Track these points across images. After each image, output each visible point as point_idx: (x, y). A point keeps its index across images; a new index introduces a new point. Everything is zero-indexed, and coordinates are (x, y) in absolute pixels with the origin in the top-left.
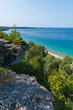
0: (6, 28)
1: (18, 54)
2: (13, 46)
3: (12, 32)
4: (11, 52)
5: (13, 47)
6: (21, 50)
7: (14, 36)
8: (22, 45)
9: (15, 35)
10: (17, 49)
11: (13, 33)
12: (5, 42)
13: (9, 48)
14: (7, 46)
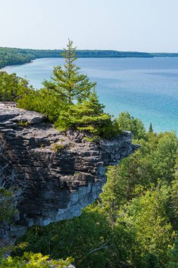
0: (20, 56)
1: (77, 175)
2: (58, 138)
3: (58, 74)
4: (45, 166)
5: (59, 143)
6: (94, 158)
7: (63, 95)
8: (101, 135)
9: (70, 89)
10: (75, 154)
11: (60, 78)
12: (25, 121)
13: (39, 146)
14: (32, 140)
